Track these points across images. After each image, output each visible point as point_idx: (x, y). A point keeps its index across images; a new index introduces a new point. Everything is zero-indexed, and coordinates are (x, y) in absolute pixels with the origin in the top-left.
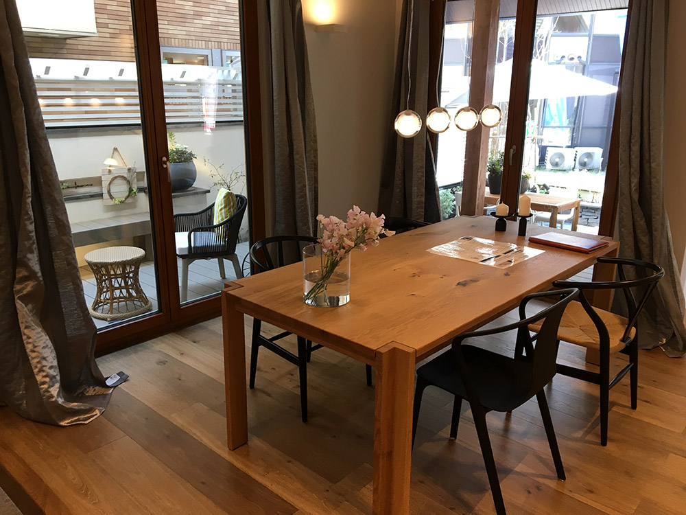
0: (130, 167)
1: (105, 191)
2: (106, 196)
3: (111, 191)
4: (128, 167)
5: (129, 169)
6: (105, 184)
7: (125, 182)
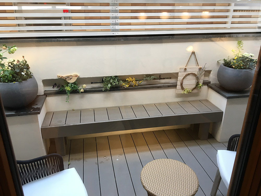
0: (201, 67)
1: (179, 83)
2: (179, 87)
3: (183, 84)
4: (200, 67)
5: (200, 69)
6: (180, 78)
7: (195, 78)
